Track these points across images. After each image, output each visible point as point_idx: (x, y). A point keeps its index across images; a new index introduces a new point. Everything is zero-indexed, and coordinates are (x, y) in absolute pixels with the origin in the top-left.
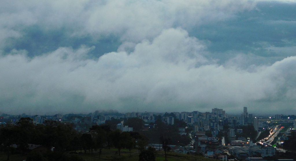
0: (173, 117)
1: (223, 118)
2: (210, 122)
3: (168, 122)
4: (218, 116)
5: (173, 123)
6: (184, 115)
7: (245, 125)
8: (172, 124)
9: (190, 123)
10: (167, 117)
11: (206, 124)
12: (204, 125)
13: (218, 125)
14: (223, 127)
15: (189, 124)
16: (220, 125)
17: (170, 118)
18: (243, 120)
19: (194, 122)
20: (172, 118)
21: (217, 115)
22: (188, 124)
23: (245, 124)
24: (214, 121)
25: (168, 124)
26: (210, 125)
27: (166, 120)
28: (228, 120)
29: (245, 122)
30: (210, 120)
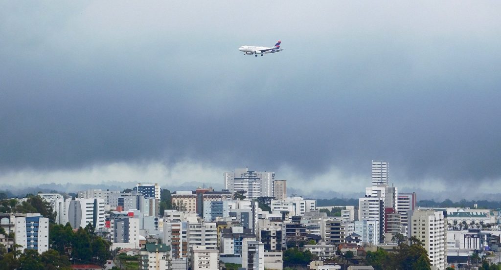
0: (45, 216)
1: (281, 216)
2: (221, 234)
3: (21, 240)
4: (256, 204)
5: (43, 246)
6: (95, 203)
7: (382, 246)
8: (40, 253)
9: (126, 240)
10: (13, 218)
11: (203, 248)
12: (192, 252)
13: (261, 249)
14: (281, 258)
15: (118, 249)
16: (267, 248)
17: (28, 220)
18: (376, 224)
19: (143, 238)
20: (38, 218)
21: (253, 202)
22: (114, 247)
23: (382, 239)
24: (238, 230)
25: (22, 250)
26: (220, 248)
27: (7, 232)
28: (304, 222)
29: (381, 233)
30: (218, 224)
